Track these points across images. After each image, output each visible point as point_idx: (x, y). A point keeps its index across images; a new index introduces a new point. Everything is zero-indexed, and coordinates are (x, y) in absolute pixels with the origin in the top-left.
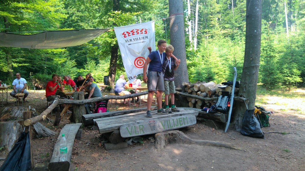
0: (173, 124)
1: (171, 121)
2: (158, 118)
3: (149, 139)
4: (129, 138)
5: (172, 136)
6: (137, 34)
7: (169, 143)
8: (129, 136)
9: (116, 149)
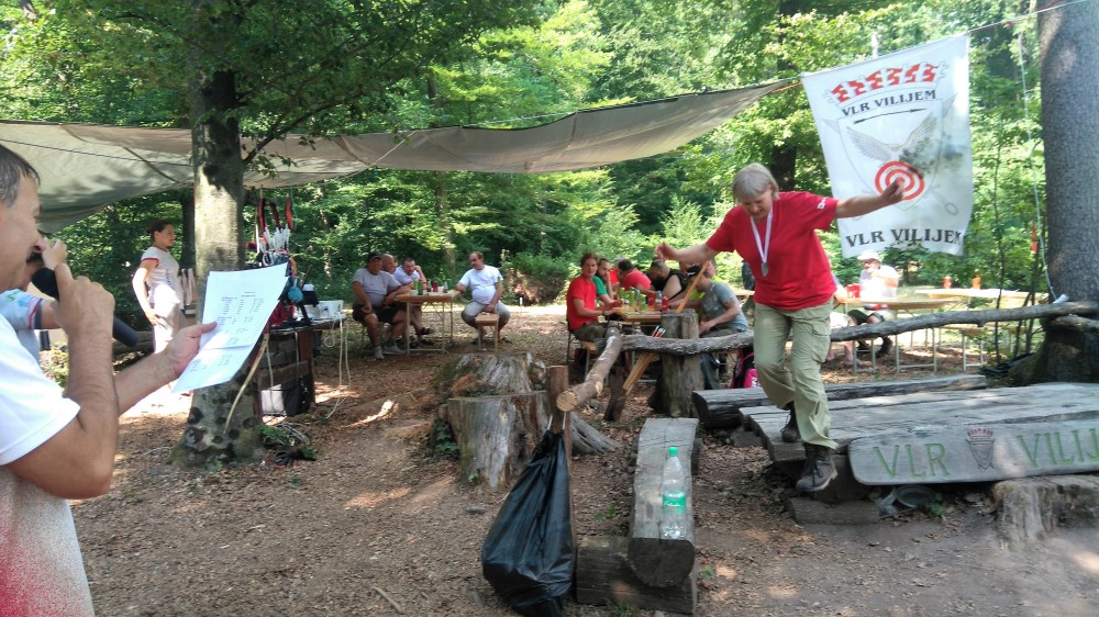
0: (1074, 447)
1: (1068, 439)
2: (1007, 422)
3: (966, 502)
4: (885, 490)
5: (1074, 496)
6: (891, 84)
7: (1059, 526)
8: (886, 479)
9: (834, 524)
